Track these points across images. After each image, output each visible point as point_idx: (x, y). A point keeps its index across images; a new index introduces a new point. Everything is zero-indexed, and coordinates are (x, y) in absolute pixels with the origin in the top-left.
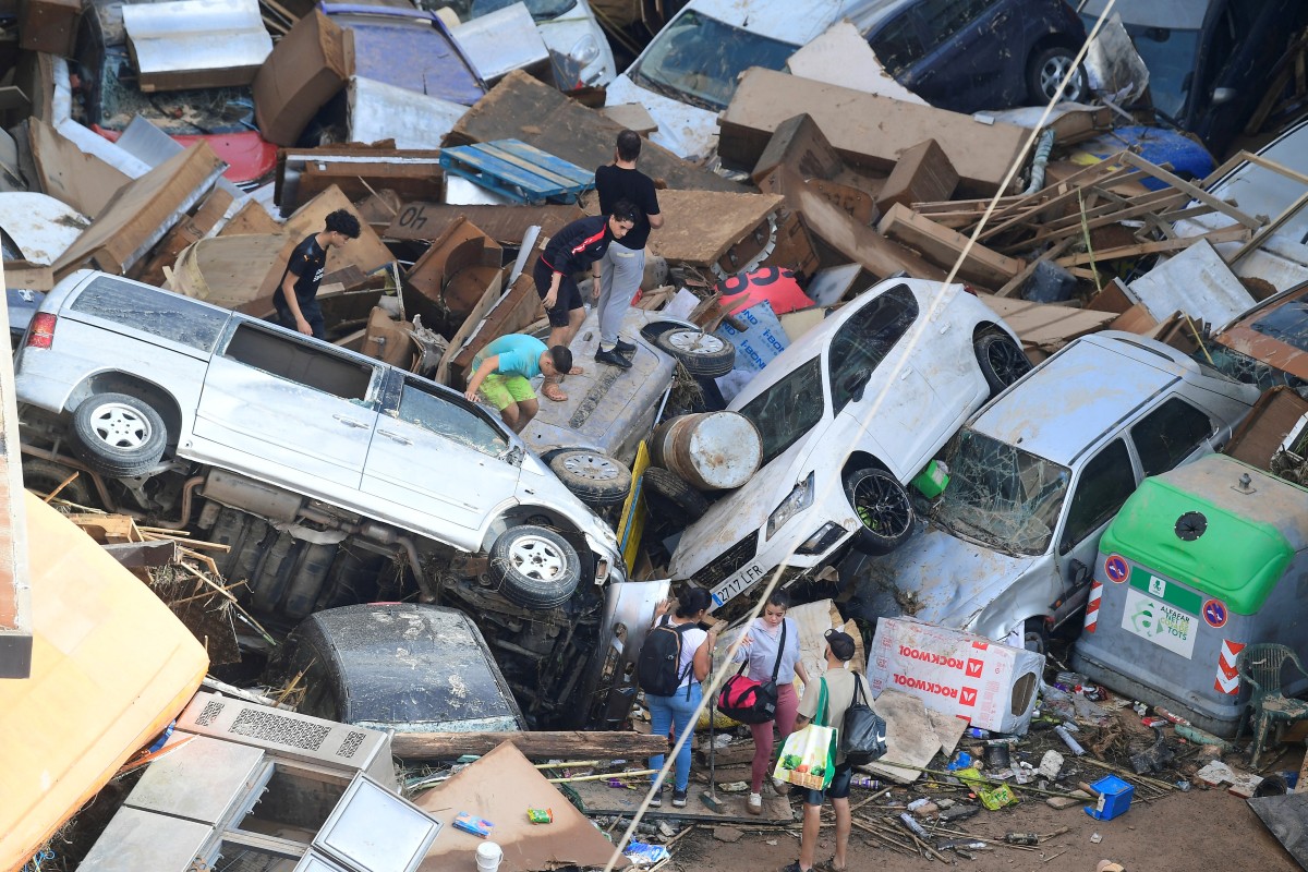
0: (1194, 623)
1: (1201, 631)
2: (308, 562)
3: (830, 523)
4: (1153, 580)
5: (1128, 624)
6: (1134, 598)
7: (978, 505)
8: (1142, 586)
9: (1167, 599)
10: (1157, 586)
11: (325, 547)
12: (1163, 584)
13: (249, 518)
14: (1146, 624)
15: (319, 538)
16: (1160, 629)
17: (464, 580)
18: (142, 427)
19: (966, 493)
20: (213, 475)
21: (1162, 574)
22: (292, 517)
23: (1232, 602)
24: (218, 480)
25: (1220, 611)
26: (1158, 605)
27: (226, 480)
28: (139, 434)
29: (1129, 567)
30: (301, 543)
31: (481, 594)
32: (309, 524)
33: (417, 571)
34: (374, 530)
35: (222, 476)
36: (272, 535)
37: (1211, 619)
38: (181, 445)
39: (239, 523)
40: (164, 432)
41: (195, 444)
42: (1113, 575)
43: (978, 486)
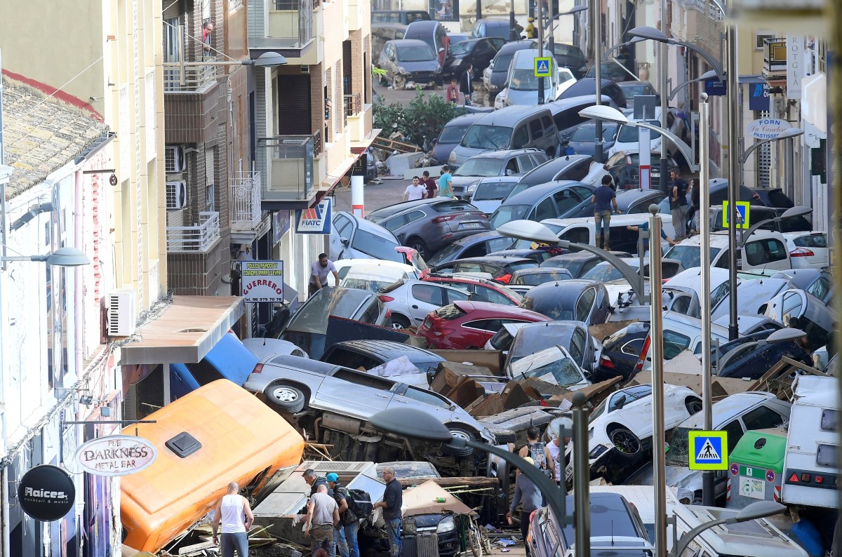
0: (764, 482)
1: (767, 486)
2: (368, 453)
3: (600, 445)
4: (748, 469)
5: (741, 493)
6: (742, 480)
7: (679, 455)
8: (744, 474)
9: (754, 476)
10: (749, 471)
11: (373, 444)
12: (751, 470)
13: (342, 435)
14: (748, 490)
15: (370, 440)
16: (752, 490)
17: (431, 455)
18: (295, 396)
19: (675, 452)
20: (324, 415)
21: (750, 466)
22: (358, 431)
23: (776, 468)
24: (327, 417)
25: (772, 474)
26: (751, 479)
27: (330, 416)
28: (293, 398)
29: (739, 466)
30: (364, 443)
31: (438, 459)
32: (366, 434)
33: (411, 452)
34: (390, 435)
35: (328, 415)
36: (352, 442)
37: (769, 479)
38: (311, 402)
39: (338, 438)
40: (303, 397)
41: (316, 401)
42: (734, 472)
43: (680, 448)
